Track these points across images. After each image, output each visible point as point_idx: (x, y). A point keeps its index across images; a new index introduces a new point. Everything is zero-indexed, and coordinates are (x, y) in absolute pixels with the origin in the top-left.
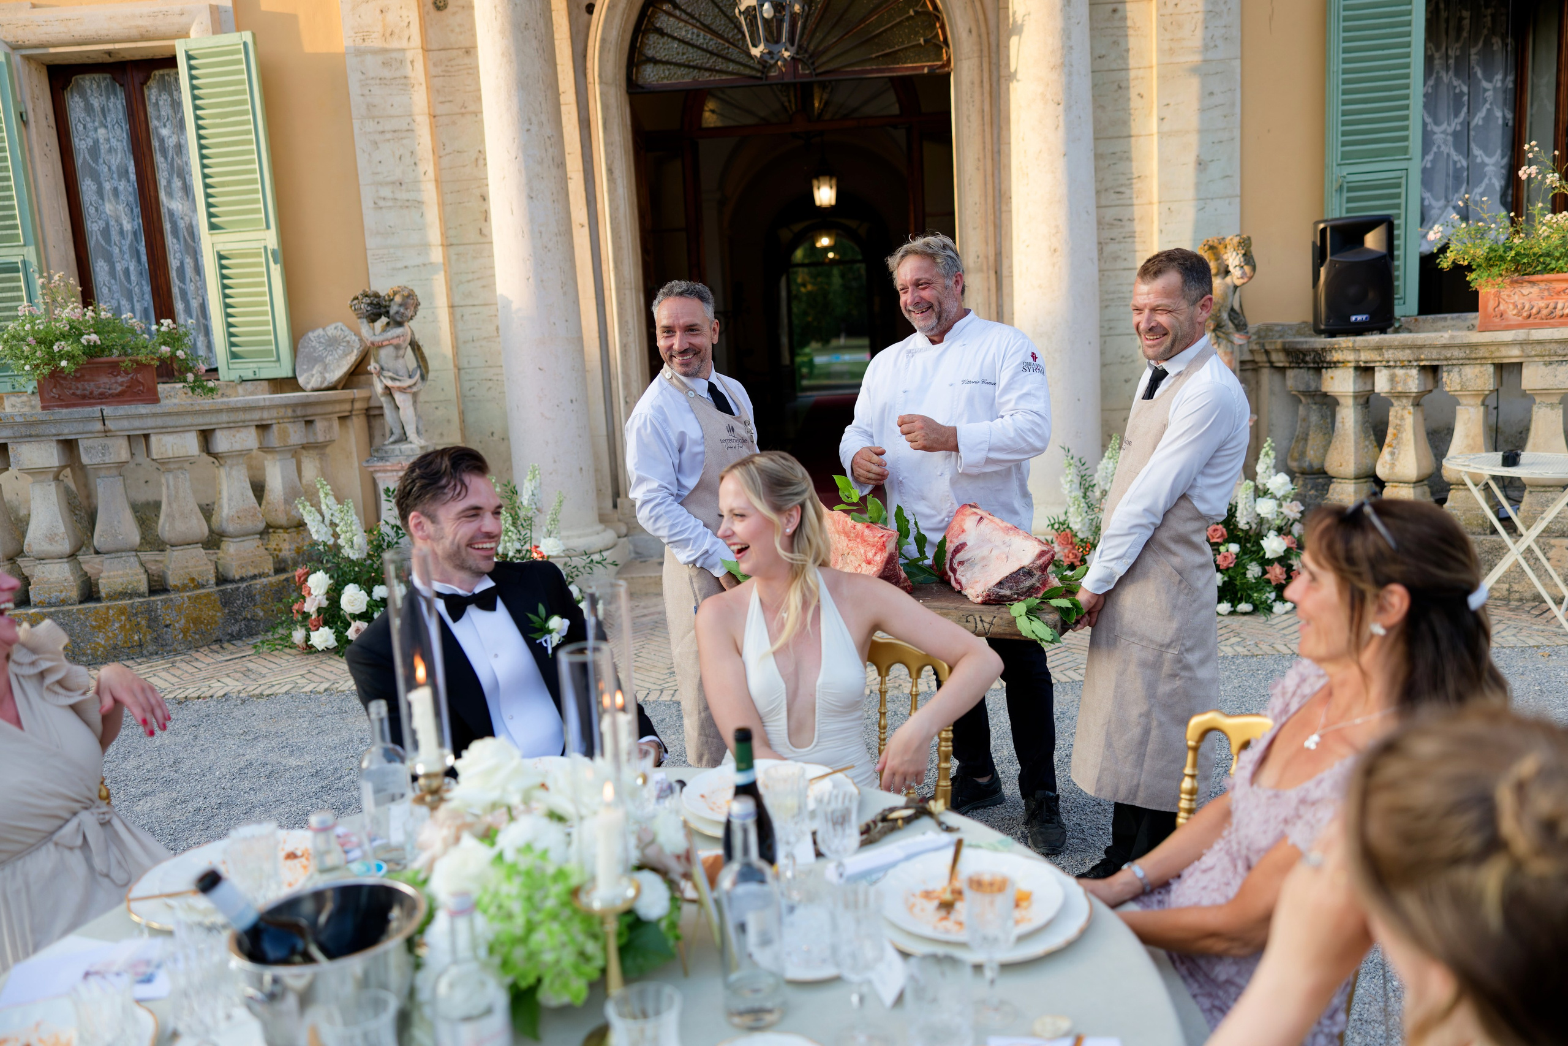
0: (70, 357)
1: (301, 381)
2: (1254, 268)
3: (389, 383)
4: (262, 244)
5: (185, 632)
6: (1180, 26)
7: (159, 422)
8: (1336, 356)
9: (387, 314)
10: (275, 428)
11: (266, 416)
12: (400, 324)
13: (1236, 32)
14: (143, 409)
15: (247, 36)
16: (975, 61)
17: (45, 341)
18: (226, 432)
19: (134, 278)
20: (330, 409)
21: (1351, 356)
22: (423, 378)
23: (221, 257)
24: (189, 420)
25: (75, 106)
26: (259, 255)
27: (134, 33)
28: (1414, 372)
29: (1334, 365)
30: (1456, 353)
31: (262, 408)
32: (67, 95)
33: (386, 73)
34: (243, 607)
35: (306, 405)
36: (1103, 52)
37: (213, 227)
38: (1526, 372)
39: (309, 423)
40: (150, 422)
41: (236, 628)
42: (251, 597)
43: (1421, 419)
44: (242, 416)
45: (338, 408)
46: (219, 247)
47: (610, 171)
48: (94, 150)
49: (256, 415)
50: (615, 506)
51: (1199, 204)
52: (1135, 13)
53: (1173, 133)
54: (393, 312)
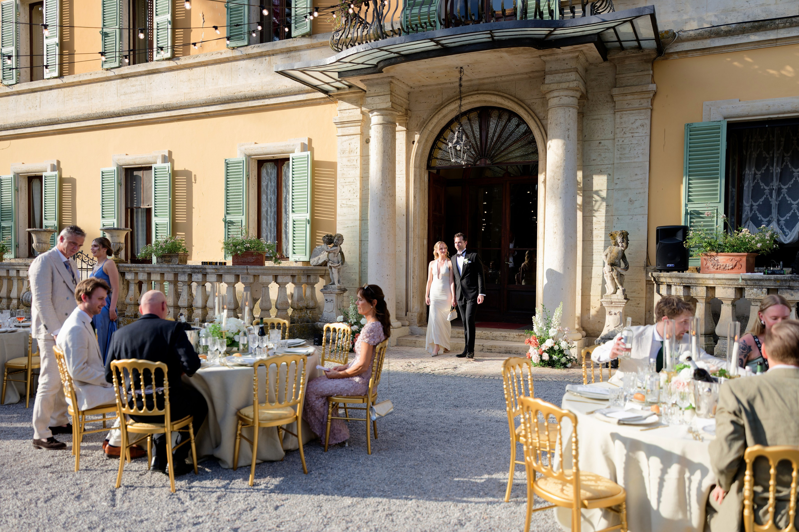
0: (241, 250)
1: (311, 262)
3: (331, 265)
4: (305, 218)
6: (624, 149)
7: (262, 271)
10: (297, 277)
11: (294, 273)
12: (336, 246)
13: (647, 151)
14: (258, 267)
15: (309, 153)
17: (235, 246)
18: (281, 277)
19: (272, 226)
20: (316, 272)
21: (664, 280)
22: (342, 264)
23: (294, 221)
24: (271, 272)
25: (264, 171)
26: (303, 221)
27: (280, 151)
28: (682, 288)
30: (693, 281)
31: (293, 270)
32: (262, 169)
33: (349, 164)
35: (308, 270)
36: (595, 158)
37: (293, 211)
38: (717, 290)
39: (309, 276)
40: (260, 271)
44: (286, 272)
45: (319, 272)
46: (294, 218)
47: (415, 197)
48: (267, 186)
49: (291, 272)
50: (406, 315)
51: (630, 217)
52: (608, 143)
53: (620, 189)
54: (334, 242)
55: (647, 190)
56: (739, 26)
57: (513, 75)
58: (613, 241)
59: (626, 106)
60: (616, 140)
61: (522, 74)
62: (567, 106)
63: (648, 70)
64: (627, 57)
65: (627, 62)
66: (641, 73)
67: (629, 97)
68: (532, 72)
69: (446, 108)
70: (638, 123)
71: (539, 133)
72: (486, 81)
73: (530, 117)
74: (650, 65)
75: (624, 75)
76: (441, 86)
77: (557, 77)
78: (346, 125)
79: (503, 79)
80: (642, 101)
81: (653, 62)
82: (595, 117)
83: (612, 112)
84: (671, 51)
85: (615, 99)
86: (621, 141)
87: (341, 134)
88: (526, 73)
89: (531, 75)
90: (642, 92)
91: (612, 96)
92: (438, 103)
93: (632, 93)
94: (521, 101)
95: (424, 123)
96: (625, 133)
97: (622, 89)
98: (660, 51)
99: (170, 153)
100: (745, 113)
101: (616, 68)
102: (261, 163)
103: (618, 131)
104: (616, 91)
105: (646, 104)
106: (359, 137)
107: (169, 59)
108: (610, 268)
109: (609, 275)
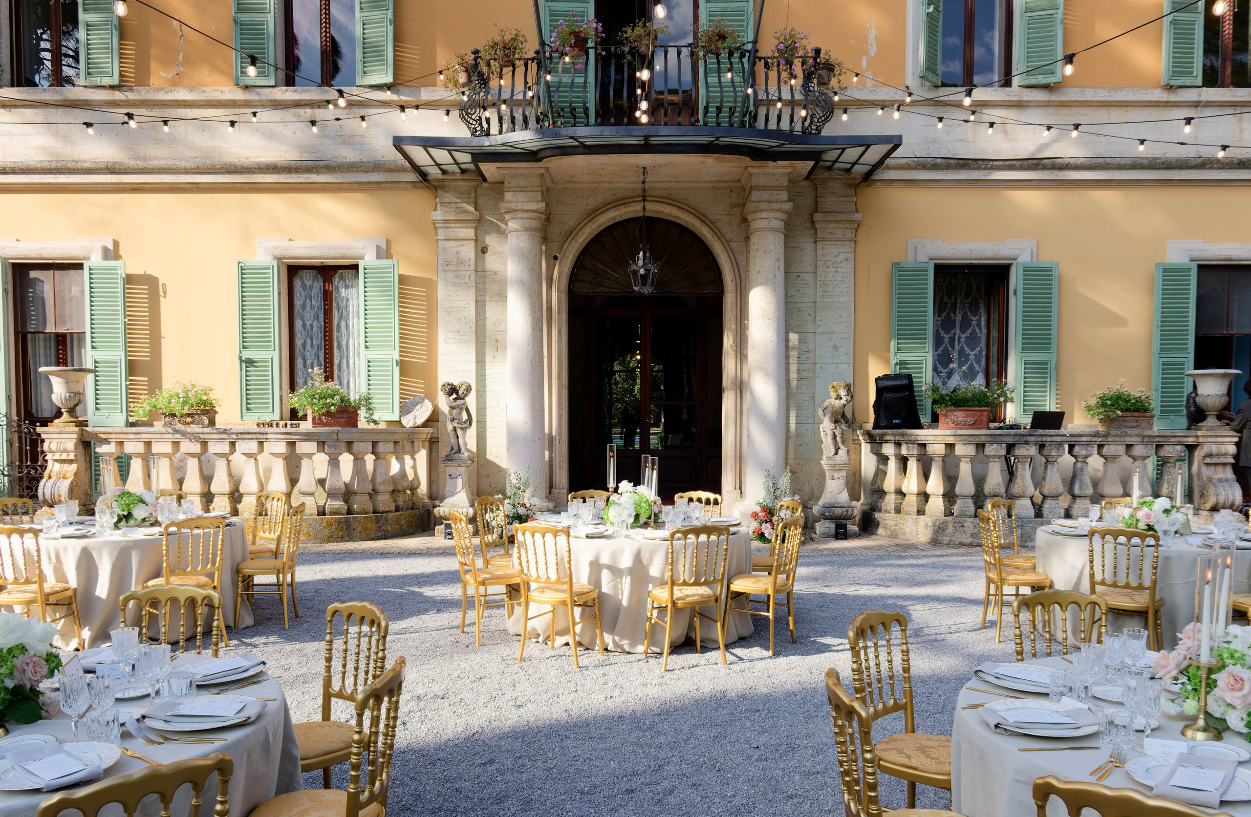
1: (404, 423)
2: (852, 397)
4: (391, 357)
5: (360, 533)
6: (827, 286)
8: (887, 438)
9: (457, 393)
11: (398, 437)
12: (463, 398)
13: (852, 290)
15: (395, 261)
16: (734, 294)
18: (382, 443)
21: (892, 438)
22: (470, 424)
23: (369, 362)
25: (298, 284)
26: (388, 362)
28: (916, 446)
29: (887, 441)
31: (398, 433)
32: (295, 280)
33: (457, 281)
34: (383, 524)
36: (792, 293)
37: (366, 347)
38: (957, 448)
39: (412, 442)
41: (380, 534)
42: (387, 521)
43: (921, 467)
44: (390, 436)
46: (369, 357)
48: (305, 306)
49: (395, 436)
50: (550, 493)
51: (835, 365)
52: (808, 278)
53: (823, 333)
54: (460, 393)
55: (852, 335)
56: (945, 161)
57: (694, 182)
58: (835, 394)
59: (829, 236)
60: (818, 274)
61: (705, 182)
62: (777, 231)
63: (851, 196)
64: (830, 179)
65: (830, 184)
66: (845, 199)
67: (832, 225)
68: (719, 181)
69: (603, 215)
70: (842, 257)
71: (727, 259)
72: (657, 185)
73: (716, 238)
74: (853, 190)
75: (826, 199)
76: (596, 185)
77: (766, 195)
78: (453, 225)
79: (681, 185)
80: (846, 232)
81: (856, 186)
82: (793, 245)
83: (812, 240)
84: (877, 178)
85: (817, 225)
86: (823, 276)
87: (443, 238)
88: (711, 182)
89: (716, 185)
90: (848, 221)
91: (813, 223)
92: (590, 207)
93: (836, 222)
94: (703, 215)
95: (572, 232)
96: (827, 267)
97: (826, 215)
98: (867, 177)
99: (116, 243)
100: (950, 256)
101: (816, 189)
102: (293, 271)
103: (820, 264)
104: (818, 217)
105: (850, 235)
106: (472, 243)
107: (112, 87)
108: (832, 426)
109: (830, 434)
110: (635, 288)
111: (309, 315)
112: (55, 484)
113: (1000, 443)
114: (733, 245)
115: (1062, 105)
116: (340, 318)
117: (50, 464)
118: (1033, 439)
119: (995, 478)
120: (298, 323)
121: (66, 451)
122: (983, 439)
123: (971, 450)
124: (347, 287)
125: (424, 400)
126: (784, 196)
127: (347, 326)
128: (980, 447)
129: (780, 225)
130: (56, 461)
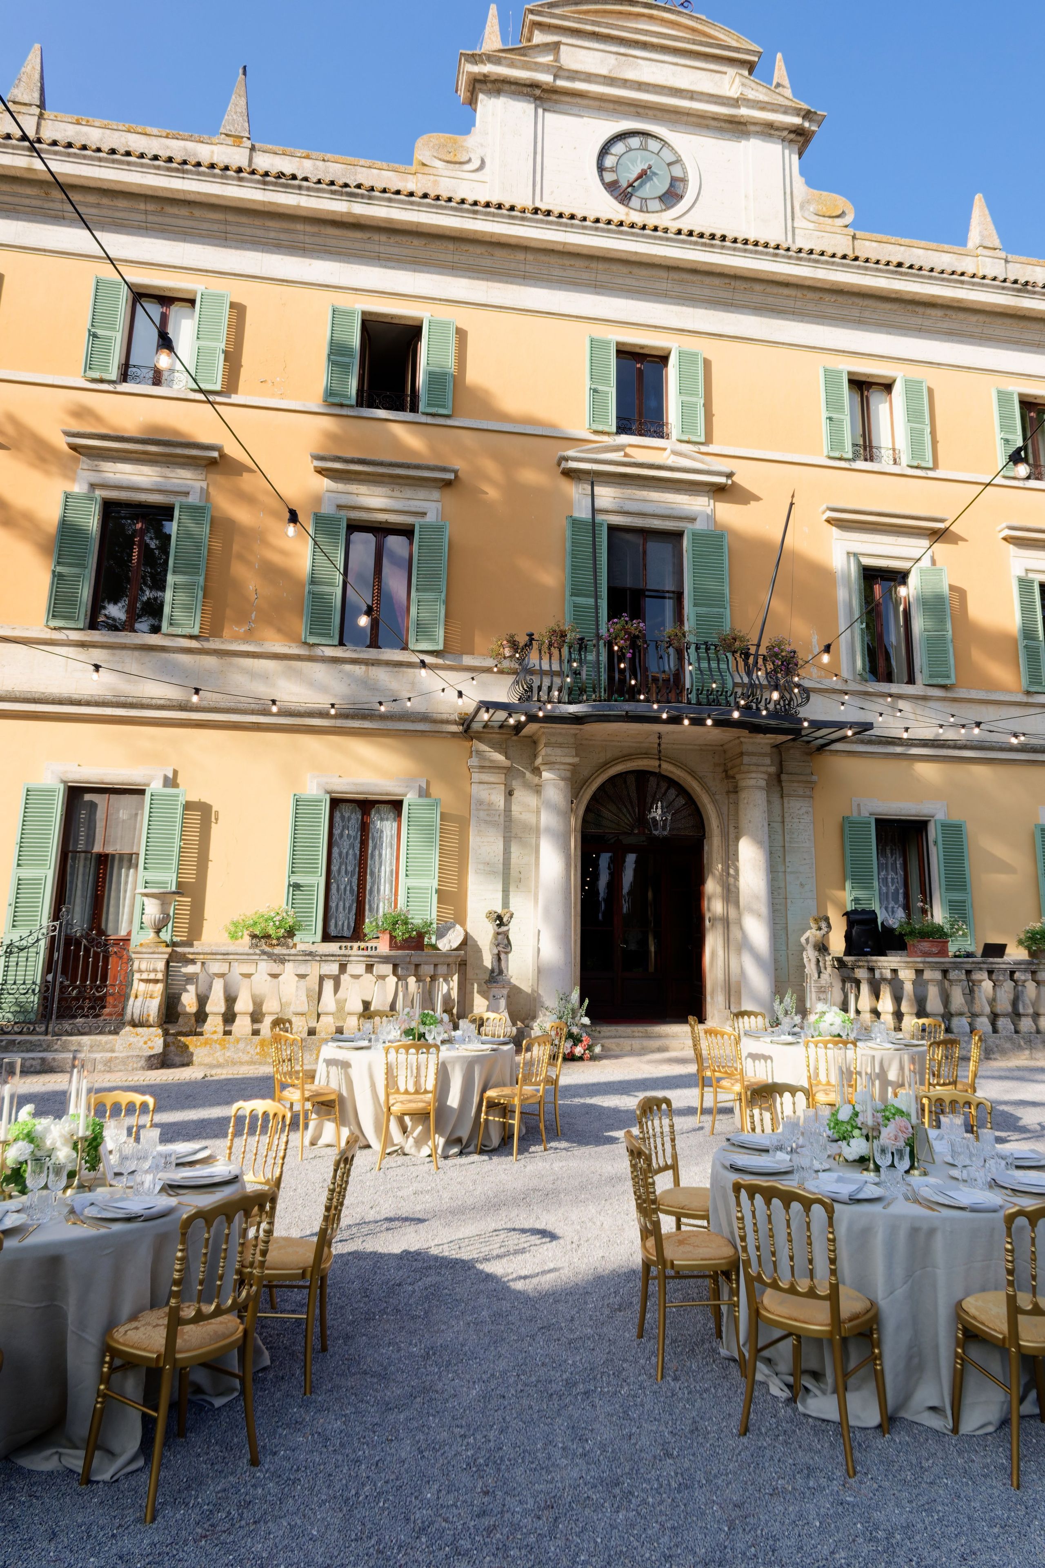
3: (501, 950)
4: (430, 885)
6: (793, 833)
8: (859, 964)
9: (501, 920)
12: (506, 925)
13: (812, 838)
15: (437, 800)
16: (719, 838)
21: (865, 964)
23: (408, 888)
26: (428, 889)
29: (858, 967)
30: (903, 965)
32: (336, 811)
33: (488, 819)
38: (925, 973)
43: (892, 992)
46: (408, 884)
51: (802, 900)
52: (776, 827)
53: (791, 873)
54: (505, 920)
55: (814, 875)
57: (687, 745)
58: (816, 925)
59: (792, 793)
60: (785, 824)
61: (694, 745)
62: (763, 788)
63: (808, 762)
65: (792, 751)
66: (803, 764)
67: (795, 785)
68: (706, 745)
70: (803, 810)
74: (810, 758)
75: (789, 763)
76: (606, 743)
77: (752, 760)
78: (487, 771)
79: (675, 746)
80: (804, 790)
81: (810, 754)
83: (779, 796)
85: (784, 784)
86: (789, 826)
87: (476, 781)
88: (700, 746)
90: (805, 782)
91: (780, 781)
92: (600, 760)
93: (799, 782)
94: (693, 772)
95: (587, 784)
96: (792, 818)
97: (788, 776)
98: (821, 748)
99: (175, 773)
100: (885, 812)
101: (781, 754)
102: (336, 803)
103: (786, 815)
104: (784, 777)
105: (808, 793)
106: (503, 787)
107: (191, 637)
108: (816, 953)
109: (814, 961)
110: (656, 833)
111: (345, 844)
112: (143, 1003)
113: (960, 969)
114: (717, 797)
115: (955, 700)
116: (374, 848)
117: (135, 983)
118: (985, 966)
119: (958, 999)
120: (335, 850)
121: (155, 971)
122: (947, 965)
123: (938, 975)
124: (382, 820)
125: (454, 926)
126: (768, 761)
127: (380, 855)
128: (945, 972)
129: (763, 783)
130: (142, 980)
